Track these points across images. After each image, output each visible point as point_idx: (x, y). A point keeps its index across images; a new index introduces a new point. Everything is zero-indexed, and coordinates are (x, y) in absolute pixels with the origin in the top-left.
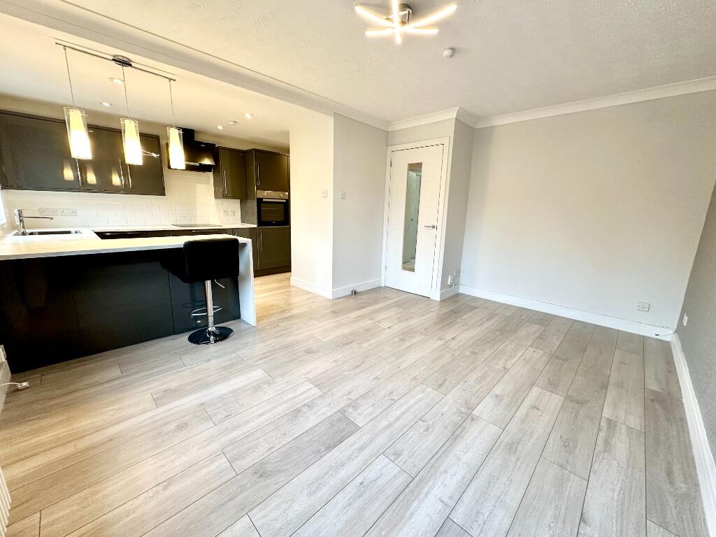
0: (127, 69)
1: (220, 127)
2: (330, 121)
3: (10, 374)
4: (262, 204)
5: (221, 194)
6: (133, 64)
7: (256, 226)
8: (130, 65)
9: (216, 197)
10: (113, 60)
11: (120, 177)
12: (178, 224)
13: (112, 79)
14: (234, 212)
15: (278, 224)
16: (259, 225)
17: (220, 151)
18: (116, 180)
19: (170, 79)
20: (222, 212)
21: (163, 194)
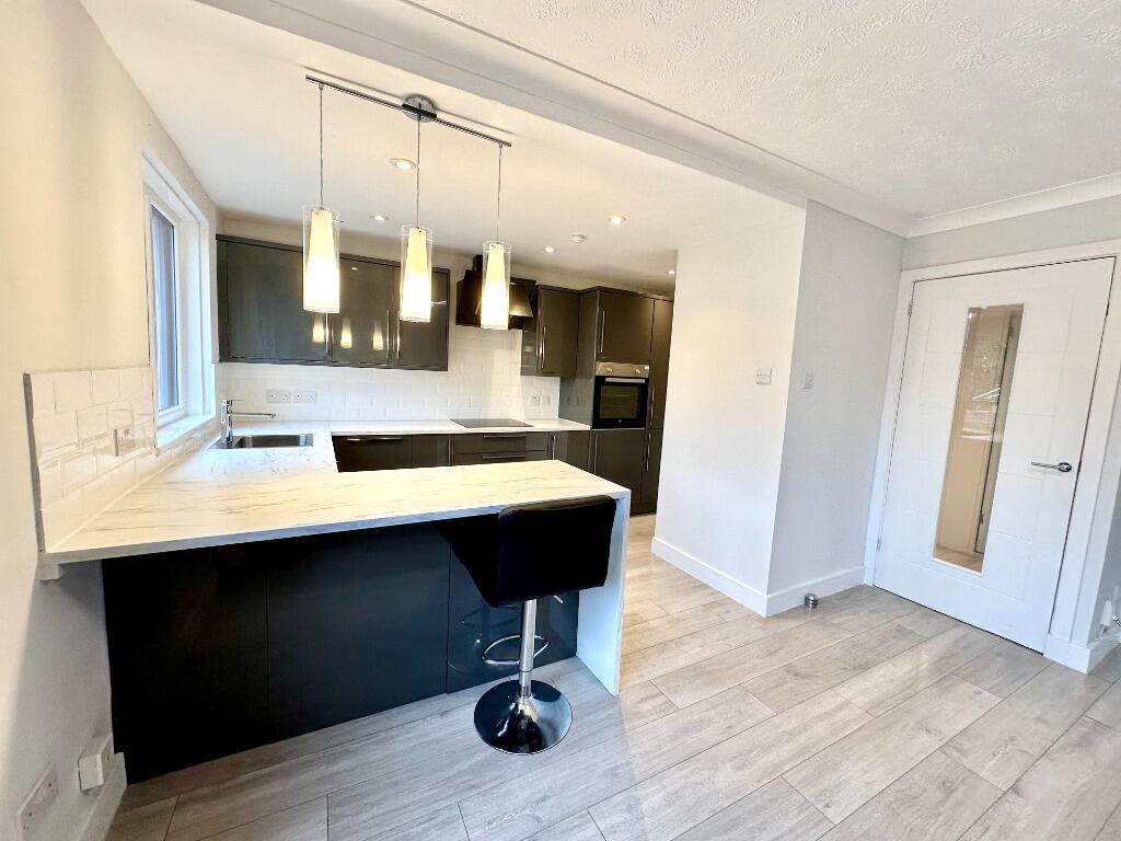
0: (428, 126)
1: (550, 250)
2: (800, 216)
3: (125, 784)
4: (603, 388)
5: (531, 367)
6: (440, 115)
7: (587, 427)
8: (433, 116)
9: (524, 372)
10: (405, 107)
11: (384, 336)
12: (460, 417)
13: (394, 161)
14: (549, 399)
15: (627, 423)
16: (594, 427)
17: (541, 291)
18: (378, 341)
19: (502, 143)
20: (530, 398)
21: (445, 368)
